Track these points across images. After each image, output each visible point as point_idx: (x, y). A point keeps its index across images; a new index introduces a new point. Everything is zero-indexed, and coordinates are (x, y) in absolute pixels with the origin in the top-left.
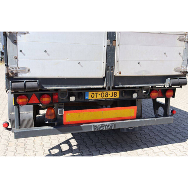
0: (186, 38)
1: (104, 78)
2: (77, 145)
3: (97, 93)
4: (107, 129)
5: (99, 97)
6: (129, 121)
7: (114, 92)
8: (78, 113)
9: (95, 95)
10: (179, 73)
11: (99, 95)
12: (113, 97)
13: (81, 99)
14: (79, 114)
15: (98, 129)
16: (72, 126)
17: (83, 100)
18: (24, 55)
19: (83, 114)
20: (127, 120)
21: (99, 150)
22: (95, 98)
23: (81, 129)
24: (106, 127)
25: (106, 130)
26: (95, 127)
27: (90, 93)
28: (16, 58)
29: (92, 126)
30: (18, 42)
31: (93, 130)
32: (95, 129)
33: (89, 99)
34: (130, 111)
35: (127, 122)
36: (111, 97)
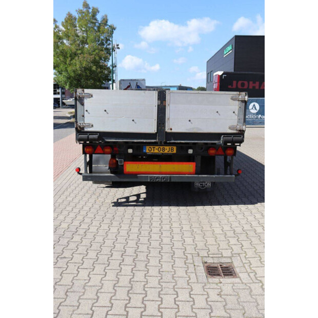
0: (240, 97)
1: (156, 133)
3: (154, 148)
5: (156, 151)
7: (170, 147)
8: (137, 164)
9: (153, 149)
10: (235, 132)
11: (156, 149)
12: (170, 152)
14: (139, 165)
15: (154, 180)
17: (141, 153)
18: (89, 113)
19: (142, 166)
22: (152, 151)
24: (161, 179)
26: (151, 178)
27: (148, 148)
28: (83, 116)
29: (148, 176)
30: (85, 104)
32: (151, 180)
33: (146, 152)
34: (188, 167)
36: (168, 151)
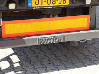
2: (19, 62)
4: (54, 42)
5: (45, 4)
6: (81, 32)
8: (20, 24)
11: (45, 1)
12: (62, 4)
13: (24, 7)
14: (22, 25)
15: (44, 42)
16: (13, 39)
17: (25, 8)
19: (26, 25)
20: (79, 31)
21: (46, 67)
22: (40, 5)
23: (24, 42)
24: (53, 40)
25: (53, 44)
26: (41, 40)
29: (36, 38)
31: (38, 44)
32: (41, 42)
33: (32, 6)
34: (82, 21)
35: (78, 34)
36: (59, 4)
